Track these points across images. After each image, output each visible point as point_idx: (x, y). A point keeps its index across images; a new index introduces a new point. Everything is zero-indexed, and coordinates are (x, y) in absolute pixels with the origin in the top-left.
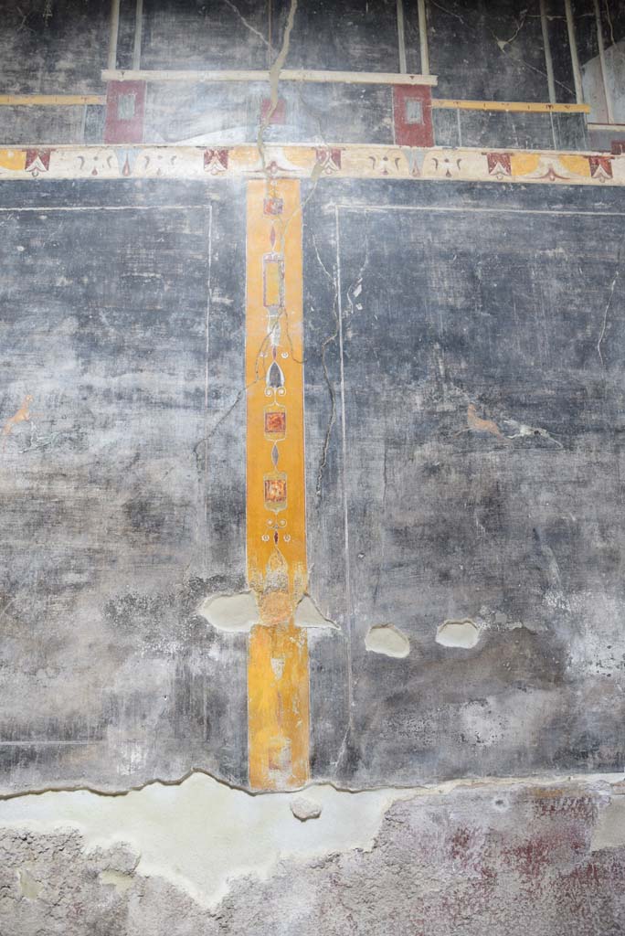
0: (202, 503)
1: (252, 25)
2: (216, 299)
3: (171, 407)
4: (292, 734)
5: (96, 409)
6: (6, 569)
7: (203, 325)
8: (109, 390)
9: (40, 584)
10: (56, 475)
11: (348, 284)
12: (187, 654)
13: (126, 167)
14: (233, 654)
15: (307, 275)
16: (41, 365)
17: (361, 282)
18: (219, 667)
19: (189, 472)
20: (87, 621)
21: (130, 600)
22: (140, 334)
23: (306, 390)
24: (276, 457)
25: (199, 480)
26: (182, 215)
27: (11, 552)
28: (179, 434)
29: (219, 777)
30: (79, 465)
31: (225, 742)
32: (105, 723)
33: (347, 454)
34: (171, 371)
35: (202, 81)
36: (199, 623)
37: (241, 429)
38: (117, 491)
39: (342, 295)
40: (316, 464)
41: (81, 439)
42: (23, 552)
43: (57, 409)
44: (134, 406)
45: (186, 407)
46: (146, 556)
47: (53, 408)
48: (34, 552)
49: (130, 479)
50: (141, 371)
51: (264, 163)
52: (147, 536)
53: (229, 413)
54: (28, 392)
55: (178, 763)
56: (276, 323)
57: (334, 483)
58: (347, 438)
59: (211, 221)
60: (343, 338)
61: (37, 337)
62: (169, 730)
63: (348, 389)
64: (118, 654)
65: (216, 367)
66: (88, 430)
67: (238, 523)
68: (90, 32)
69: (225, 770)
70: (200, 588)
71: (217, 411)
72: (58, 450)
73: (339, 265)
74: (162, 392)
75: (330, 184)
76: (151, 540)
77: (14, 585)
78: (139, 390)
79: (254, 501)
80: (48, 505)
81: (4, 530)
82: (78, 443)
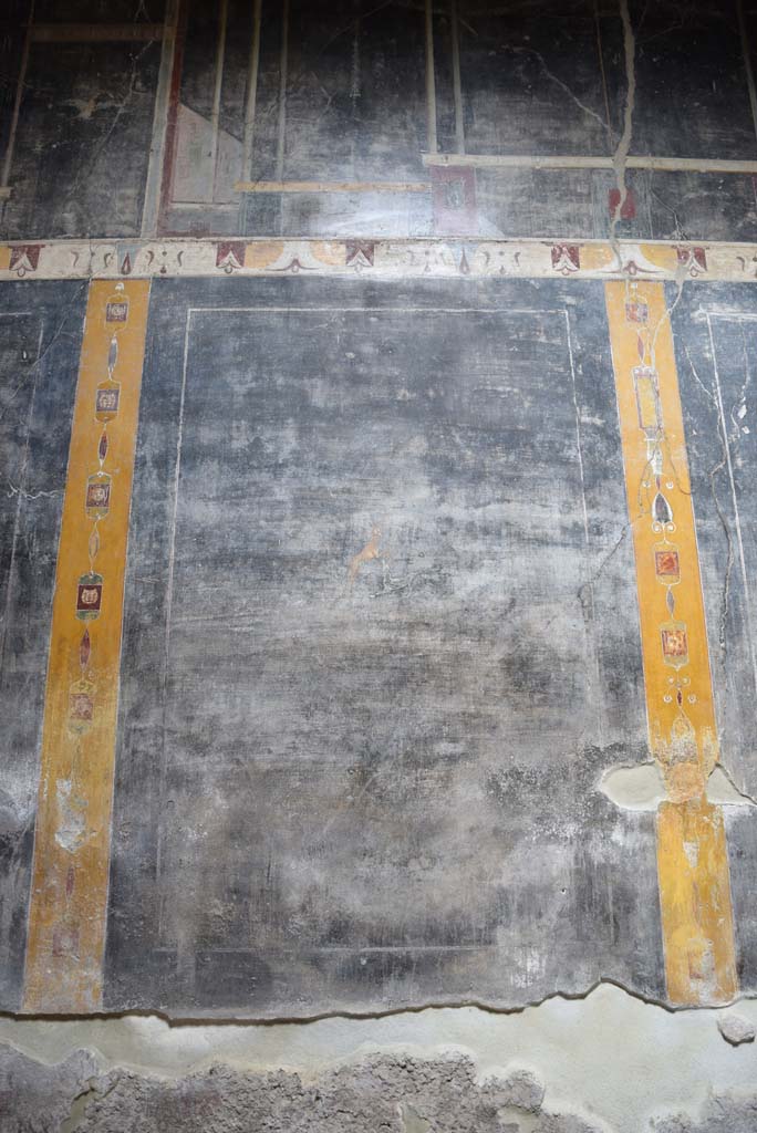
0: (593, 657)
1: (586, 106)
2: (586, 419)
3: (548, 544)
4: (713, 934)
5: (459, 546)
6: (364, 738)
7: (574, 449)
8: (472, 523)
9: (407, 755)
10: (418, 624)
11: (731, 404)
12: (586, 838)
13: (464, 264)
14: (640, 836)
15: (684, 393)
16: (388, 492)
17: (746, 403)
18: (624, 852)
19: (575, 621)
20: (466, 799)
21: (516, 774)
22: (502, 459)
23: (698, 526)
24: (672, 603)
25: (587, 631)
26: (535, 320)
27: (369, 717)
28: (559, 576)
29: (631, 988)
30: (445, 612)
31: (636, 945)
32: (493, 924)
33: (750, 600)
34: (543, 502)
35: (537, 167)
36: (599, 801)
37: (629, 571)
38: (493, 644)
39: (726, 417)
40: (716, 612)
41: (445, 582)
42: (383, 717)
43: (413, 545)
44: (505, 542)
45: (565, 545)
46: (532, 721)
47: (407, 543)
48: (397, 717)
49: (506, 630)
50: (509, 501)
51: (621, 263)
52: (531, 697)
53: (614, 552)
54: (374, 525)
55: (583, 971)
56: (657, 448)
57: (739, 634)
58: (749, 583)
59: (568, 328)
60: (733, 466)
61: (381, 460)
62: (570, 931)
63: (744, 525)
64: (506, 839)
65: (595, 498)
66: (452, 571)
67: (635, 681)
68: (404, 113)
69: (639, 981)
70: (596, 759)
71: (600, 550)
72: (417, 594)
73: (718, 381)
74: (534, 527)
75: (697, 288)
76: (536, 702)
77: (375, 757)
78: (507, 524)
79: (651, 654)
80: (410, 660)
81: (359, 690)
82: (441, 586)
